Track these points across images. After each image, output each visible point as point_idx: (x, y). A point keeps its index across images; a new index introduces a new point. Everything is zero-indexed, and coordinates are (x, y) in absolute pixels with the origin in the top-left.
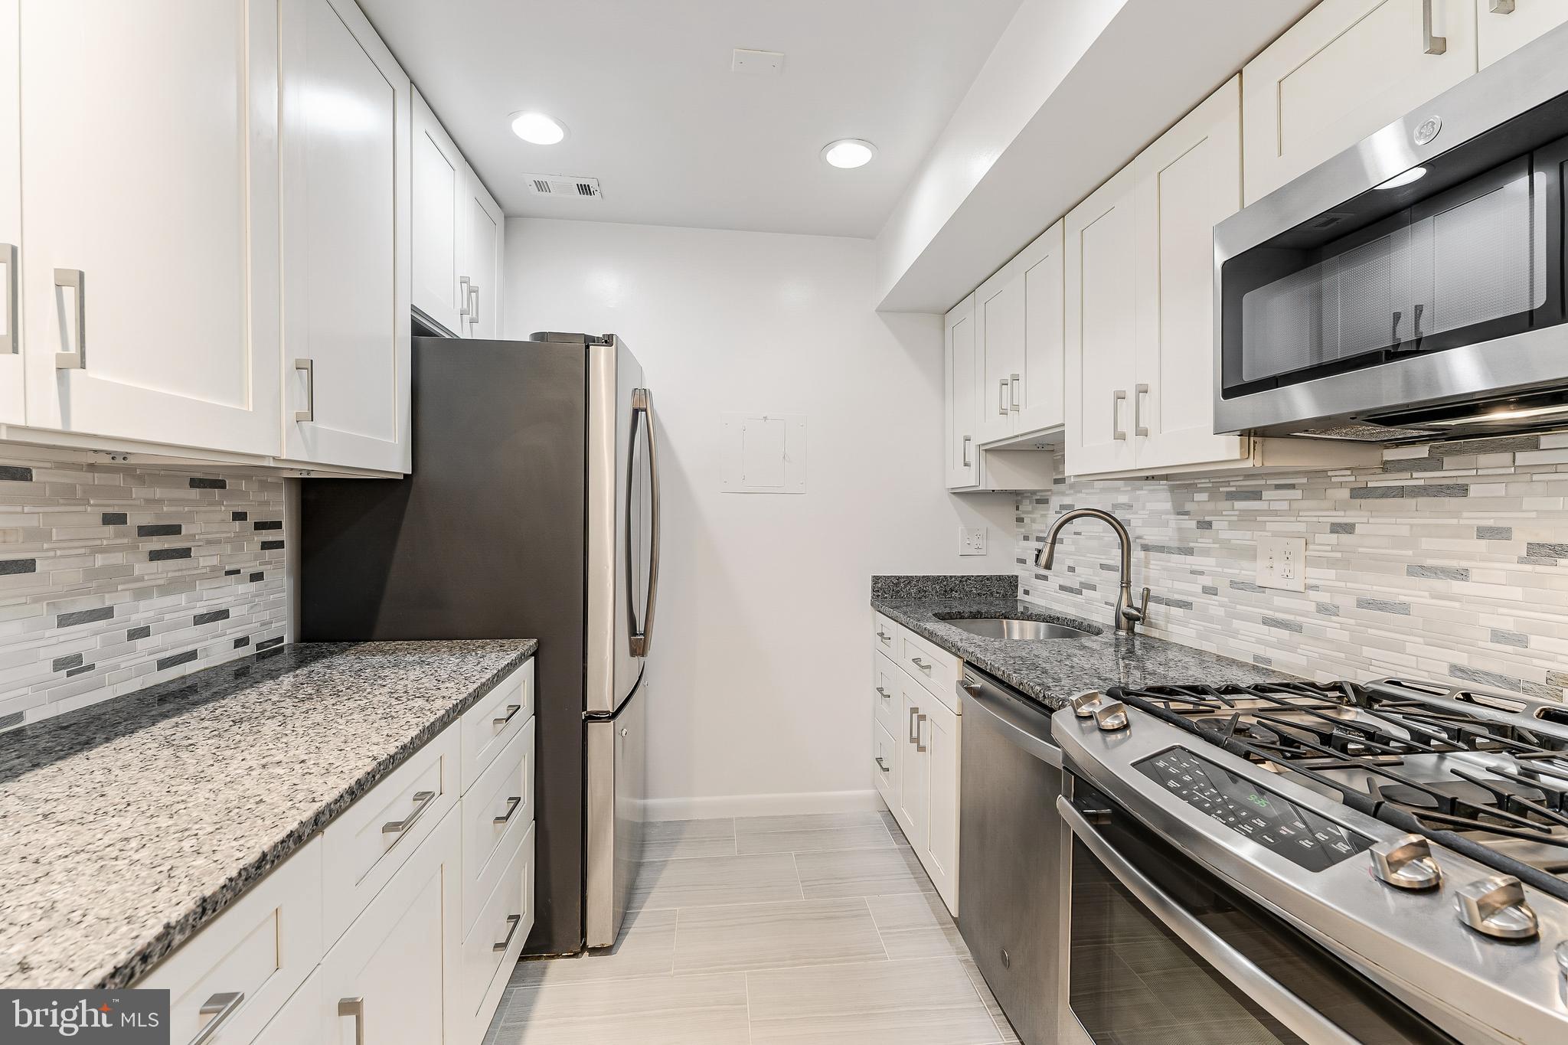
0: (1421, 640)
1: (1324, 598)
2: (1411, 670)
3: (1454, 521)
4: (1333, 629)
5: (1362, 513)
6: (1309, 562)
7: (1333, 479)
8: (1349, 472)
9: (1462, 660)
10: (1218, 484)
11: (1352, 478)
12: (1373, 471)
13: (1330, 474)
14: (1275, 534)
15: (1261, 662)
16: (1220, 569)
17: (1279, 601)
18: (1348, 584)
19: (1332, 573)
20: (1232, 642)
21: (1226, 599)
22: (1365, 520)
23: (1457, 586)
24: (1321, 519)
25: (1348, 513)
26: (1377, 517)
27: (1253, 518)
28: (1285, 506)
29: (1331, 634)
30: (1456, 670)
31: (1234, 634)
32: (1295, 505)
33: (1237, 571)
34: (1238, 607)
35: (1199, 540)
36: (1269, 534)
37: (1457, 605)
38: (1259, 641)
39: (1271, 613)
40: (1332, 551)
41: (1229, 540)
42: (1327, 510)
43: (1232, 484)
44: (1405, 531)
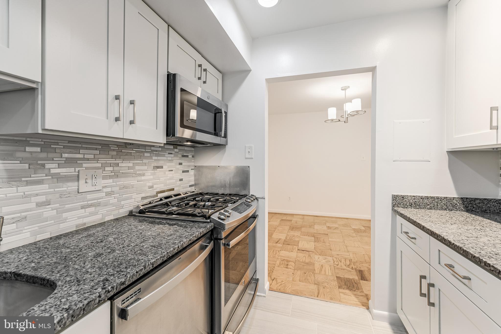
0: (135, 194)
1: (109, 190)
2: (133, 203)
3: (141, 162)
4: (112, 200)
5: (120, 160)
6: (104, 178)
7: (111, 148)
8: (116, 146)
9: (143, 195)
10: (50, 143)
11: (117, 148)
12: (123, 147)
13: (110, 146)
14: (86, 168)
15: (81, 227)
16: (52, 190)
17: (89, 196)
18: (117, 183)
19: (111, 181)
20: (62, 226)
21: (58, 205)
22: (121, 162)
23: (143, 178)
24: (107, 162)
25: (116, 160)
26: (125, 161)
27: (75, 162)
28: (92, 156)
29: (111, 202)
30: (143, 198)
31: (65, 220)
32: (96, 157)
33: (65, 189)
34: (66, 206)
35: (32, 176)
36: (84, 168)
37: (142, 182)
38: (79, 218)
39: (86, 203)
40: (111, 173)
41: (59, 173)
42: (109, 159)
43: (60, 144)
44: (131, 165)
